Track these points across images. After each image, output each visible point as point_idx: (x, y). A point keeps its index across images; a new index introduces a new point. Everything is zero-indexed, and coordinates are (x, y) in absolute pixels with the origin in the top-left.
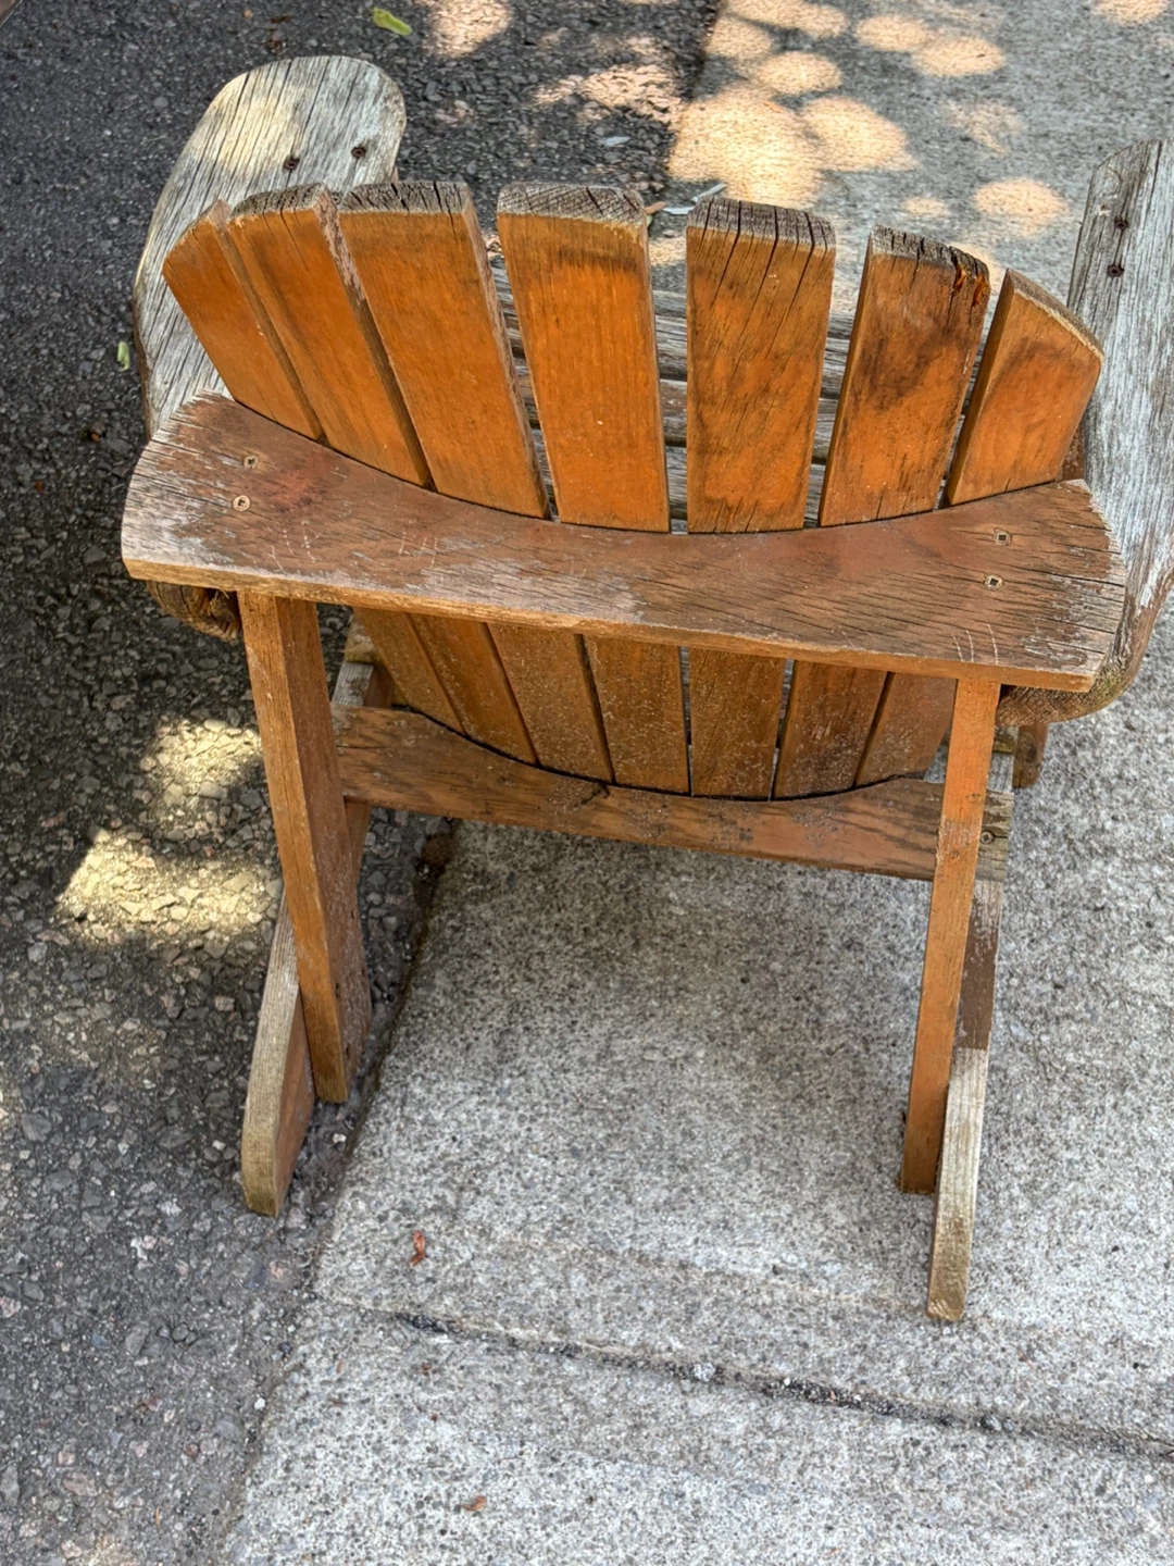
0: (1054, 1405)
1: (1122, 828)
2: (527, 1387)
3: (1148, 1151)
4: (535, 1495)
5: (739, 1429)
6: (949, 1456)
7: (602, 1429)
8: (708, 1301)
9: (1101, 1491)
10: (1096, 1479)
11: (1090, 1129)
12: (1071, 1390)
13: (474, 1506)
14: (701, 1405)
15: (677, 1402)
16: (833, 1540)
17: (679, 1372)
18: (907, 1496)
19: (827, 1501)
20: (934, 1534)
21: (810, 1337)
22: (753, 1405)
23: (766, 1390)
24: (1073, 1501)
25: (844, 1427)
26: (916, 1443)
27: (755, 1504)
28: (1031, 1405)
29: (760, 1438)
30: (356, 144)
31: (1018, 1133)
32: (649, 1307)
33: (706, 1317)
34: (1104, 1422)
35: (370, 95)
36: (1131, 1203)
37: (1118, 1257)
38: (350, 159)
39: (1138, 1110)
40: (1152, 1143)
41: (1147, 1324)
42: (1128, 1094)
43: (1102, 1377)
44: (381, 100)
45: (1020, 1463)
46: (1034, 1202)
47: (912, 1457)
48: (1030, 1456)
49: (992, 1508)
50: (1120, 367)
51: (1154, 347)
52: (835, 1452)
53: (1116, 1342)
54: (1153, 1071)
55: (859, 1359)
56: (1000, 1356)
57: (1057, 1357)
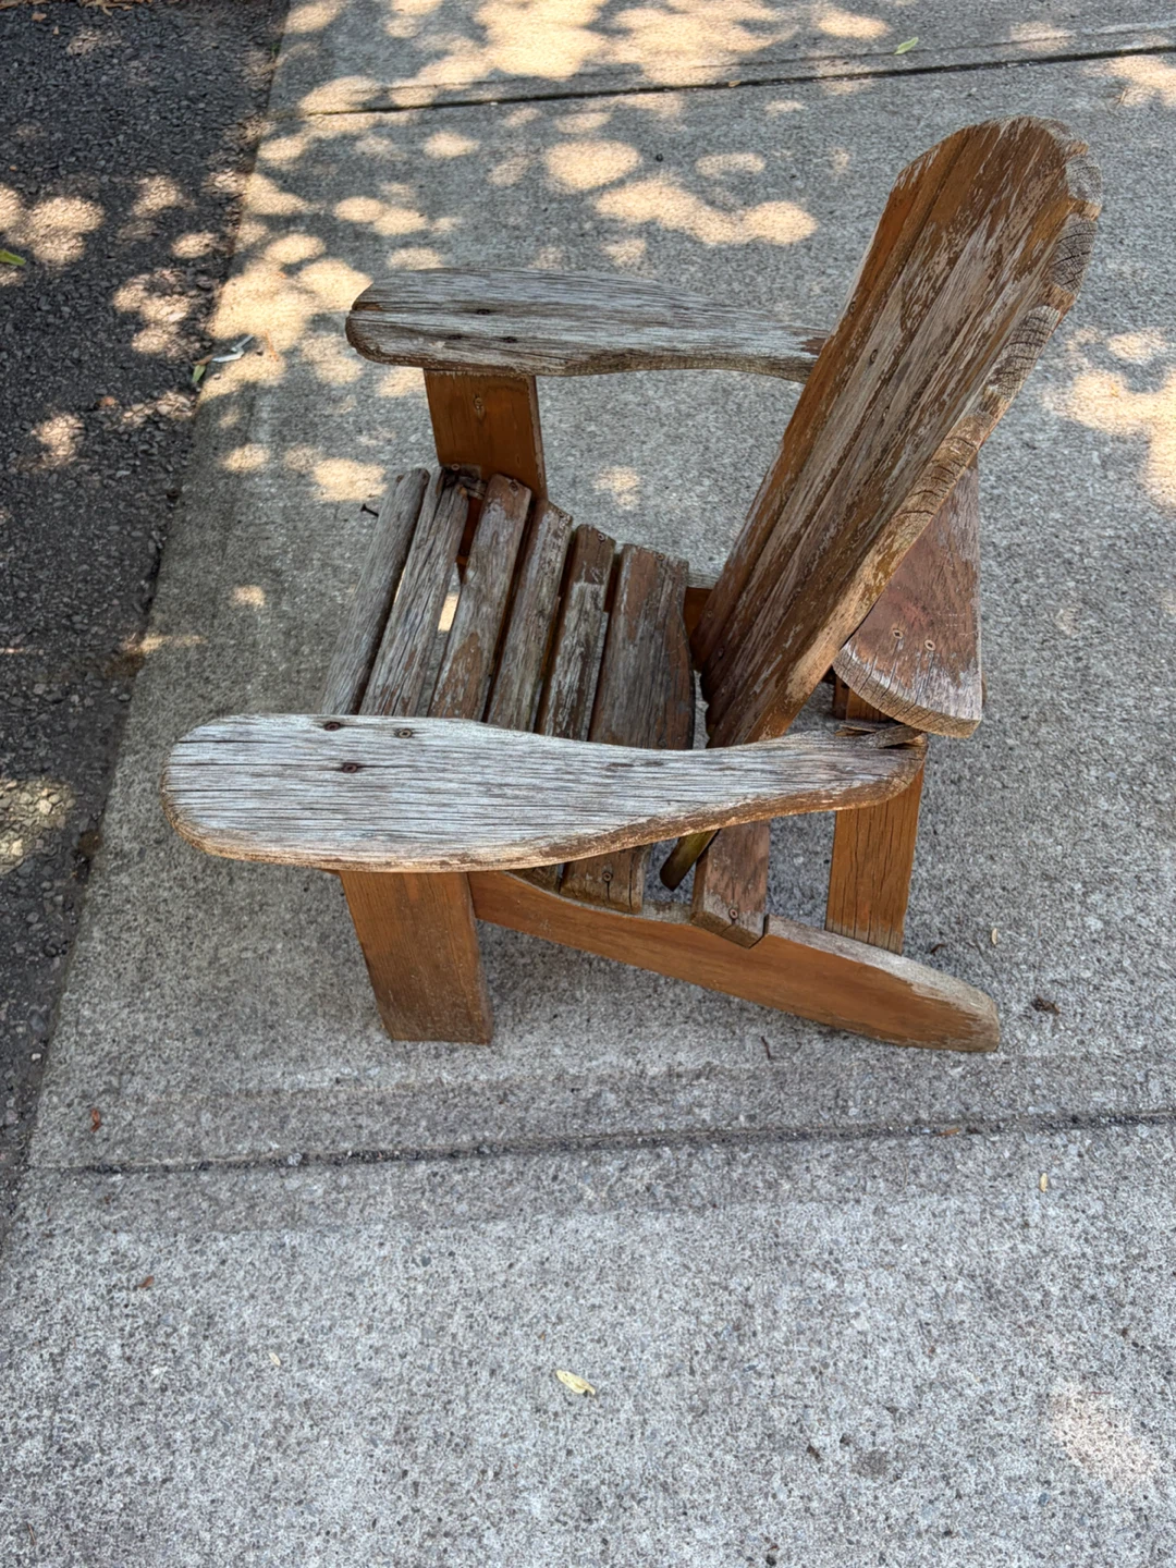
0: (522, 1128)
2: (176, 1197)
4: (186, 1267)
5: (320, 1192)
6: (457, 1177)
7: (229, 1214)
8: (295, 1111)
9: (555, 1178)
10: (551, 1171)
12: (533, 1117)
13: (146, 1284)
14: (293, 1183)
15: (278, 1184)
16: (383, 1252)
17: (278, 1163)
18: (432, 1210)
19: (380, 1227)
20: (450, 1232)
21: (363, 1120)
22: (328, 1174)
23: (336, 1162)
24: (537, 1189)
25: (388, 1175)
26: (435, 1174)
27: (332, 1240)
28: (508, 1132)
29: (334, 1195)
32: (255, 1125)
33: (293, 1123)
34: (555, 1132)
36: (564, 985)
37: (557, 1021)
41: (577, 1061)
43: (551, 1103)
45: (503, 1172)
47: (435, 1183)
48: (509, 1166)
49: (487, 1205)
52: (383, 1193)
53: (558, 1078)
55: (395, 1127)
56: (486, 1104)
57: (523, 1096)
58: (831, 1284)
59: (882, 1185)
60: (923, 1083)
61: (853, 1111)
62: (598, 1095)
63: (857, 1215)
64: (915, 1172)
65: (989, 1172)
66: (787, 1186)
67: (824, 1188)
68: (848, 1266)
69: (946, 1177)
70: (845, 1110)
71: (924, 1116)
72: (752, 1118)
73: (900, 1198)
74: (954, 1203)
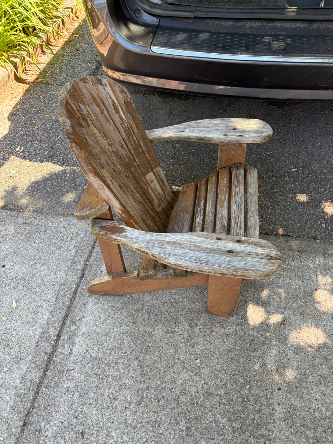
0: (75, 307)
1: (198, 330)
2: (88, 244)
3: (119, 326)
4: (72, 245)
5: (78, 267)
6: (69, 293)
7: (81, 252)
8: (99, 263)
9: (60, 312)
10: (62, 312)
11: (124, 317)
12: (77, 310)
13: (72, 239)
14: (82, 263)
15: (83, 260)
16: (59, 278)
17: (88, 260)
18: (64, 287)
19: (65, 277)
20: (57, 290)
21: (91, 276)
22: (81, 269)
23: (84, 270)
24: (59, 308)
25: (76, 280)
26: (72, 289)
27: (66, 269)
28: (75, 304)
29: (76, 270)
30: (243, 135)
31: (124, 305)
32: (98, 256)
33: (96, 263)
34: (70, 314)
35: (260, 134)
36: (108, 322)
37: (99, 318)
38: (238, 135)
39: (128, 325)
40: (121, 326)
41: (86, 321)
42: (132, 324)
43: (78, 314)
45: (66, 302)
46: (111, 306)
47: (70, 289)
48: (67, 303)
49: (60, 298)
52: (72, 278)
53: (84, 317)
54: (137, 329)
55: (86, 282)
56: (84, 300)
57: (82, 308)
58: (5, 370)
59: (22, 391)
60: (43, 414)
61: (44, 389)
62: (76, 325)
63: (17, 381)
64: (21, 402)
65: (12, 423)
66: (33, 366)
67: (28, 375)
68: (7, 375)
69: (16, 410)
70: (46, 387)
71: (35, 410)
72: (54, 361)
73: (17, 394)
74: (8, 409)
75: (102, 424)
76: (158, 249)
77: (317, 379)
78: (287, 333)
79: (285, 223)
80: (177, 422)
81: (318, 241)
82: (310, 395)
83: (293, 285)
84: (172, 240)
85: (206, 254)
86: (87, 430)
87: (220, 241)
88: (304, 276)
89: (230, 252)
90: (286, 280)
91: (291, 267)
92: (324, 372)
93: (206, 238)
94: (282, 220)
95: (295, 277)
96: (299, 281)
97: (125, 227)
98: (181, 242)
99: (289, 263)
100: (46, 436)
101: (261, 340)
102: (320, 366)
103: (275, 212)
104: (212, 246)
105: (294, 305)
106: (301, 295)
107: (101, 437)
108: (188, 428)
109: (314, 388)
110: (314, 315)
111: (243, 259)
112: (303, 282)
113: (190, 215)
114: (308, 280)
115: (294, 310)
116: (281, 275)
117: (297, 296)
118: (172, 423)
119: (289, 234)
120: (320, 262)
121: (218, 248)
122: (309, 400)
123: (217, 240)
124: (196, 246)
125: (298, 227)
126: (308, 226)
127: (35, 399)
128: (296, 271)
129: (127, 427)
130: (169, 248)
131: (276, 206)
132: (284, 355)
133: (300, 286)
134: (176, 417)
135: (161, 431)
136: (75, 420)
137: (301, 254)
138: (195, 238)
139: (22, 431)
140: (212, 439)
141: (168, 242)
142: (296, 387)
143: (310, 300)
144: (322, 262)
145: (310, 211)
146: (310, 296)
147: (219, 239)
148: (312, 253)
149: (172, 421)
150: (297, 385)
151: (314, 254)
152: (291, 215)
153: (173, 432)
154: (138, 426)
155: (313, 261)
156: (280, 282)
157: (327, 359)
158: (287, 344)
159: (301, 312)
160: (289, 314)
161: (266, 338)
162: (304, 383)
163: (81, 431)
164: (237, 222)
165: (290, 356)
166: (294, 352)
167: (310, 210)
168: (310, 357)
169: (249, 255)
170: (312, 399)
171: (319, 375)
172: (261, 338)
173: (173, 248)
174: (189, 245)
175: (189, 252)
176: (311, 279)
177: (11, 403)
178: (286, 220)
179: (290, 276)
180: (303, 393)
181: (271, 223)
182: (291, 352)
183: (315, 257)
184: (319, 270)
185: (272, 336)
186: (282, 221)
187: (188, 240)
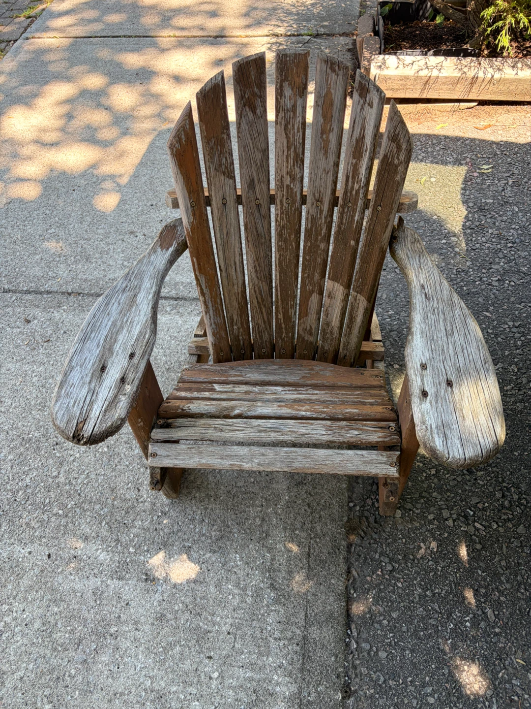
30: (428, 398)
35: (435, 431)
38: (427, 389)
39: (166, 363)
42: (168, 367)
44: (429, 428)
50: (142, 313)
51: (129, 321)
75: (53, 356)
76: (124, 285)
77: (51, 619)
78: (130, 582)
79: (385, 622)
80: (38, 429)
81: (339, 696)
82: (31, 602)
83: (223, 610)
84: (138, 300)
85: (103, 337)
86: (51, 344)
87: (128, 356)
88: (242, 637)
89: (103, 369)
90: (234, 597)
91: (263, 615)
92: (59, 634)
93: (137, 340)
94: (395, 615)
95: (240, 619)
96: (231, 625)
97: (171, 249)
98: (134, 310)
99: (272, 611)
100: (53, 313)
101: (124, 539)
102: (69, 628)
103: (417, 603)
104: (118, 346)
105: (181, 605)
106: (201, 624)
107: (42, 357)
108: (30, 440)
109: (41, 611)
110: (158, 639)
111: (84, 383)
112: (229, 633)
113: (296, 381)
114: (234, 646)
115: (171, 603)
116: (244, 589)
117: (200, 615)
118: (39, 422)
119: (353, 626)
120: (278, 684)
121: (115, 354)
122: (25, 599)
123: (129, 353)
124: (122, 327)
125: (376, 653)
126: (382, 679)
127: (92, 295)
128: (254, 622)
129: (46, 379)
130: (123, 297)
131: (437, 608)
132: (96, 571)
133: (219, 624)
134: (44, 426)
135: (33, 412)
136: (62, 332)
137: (298, 645)
138: (138, 326)
139: (63, 293)
140: (12, 466)
141: (135, 296)
142: (47, 582)
143: (190, 641)
144: (278, 689)
145: (432, 695)
146: (198, 641)
147: (132, 356)
148: (302, 670)
149: (41, 423)
150: (49, 585)
151: (300, 675)
152: (411, 642)
153: (29, 424)
154: (44, 390)
155: (280, 667)
156: (230, 587)
157: (78, 645)
158: (113, 579)
159: (165, 615)
160: (163, 592)
161: (127, 547)
162: (49, 597)
163: (51, 339)
164: (235, 425)
165: (93, 580)
166: (97, 588)
167: (436, 696)
168: (86, 615)
169: (93, 392)
170: (25, 604)
171: (56, 623)
172: (127, 538)
173: (121, 301)
174: (125, 320)
175: (112, 319)
176: (234, 653)
177: (90, 277)
178: (395, 627)
179: (242, 609)
180: (37, 592)
181: (380, 589)
182: (99, 583)
183: (290, 676)
184: (258, 677)
185: (127, 557)
186: (390, 616)
187: (137, 318)
